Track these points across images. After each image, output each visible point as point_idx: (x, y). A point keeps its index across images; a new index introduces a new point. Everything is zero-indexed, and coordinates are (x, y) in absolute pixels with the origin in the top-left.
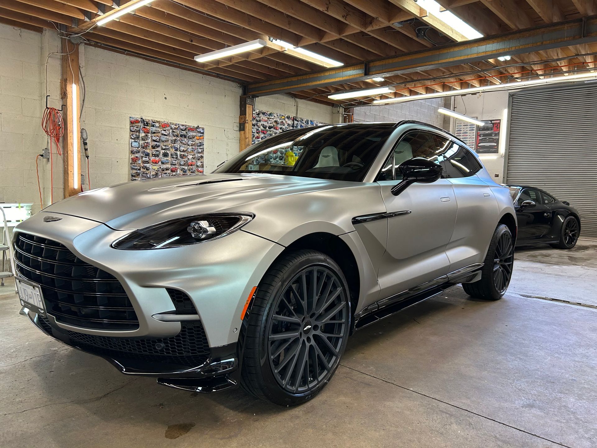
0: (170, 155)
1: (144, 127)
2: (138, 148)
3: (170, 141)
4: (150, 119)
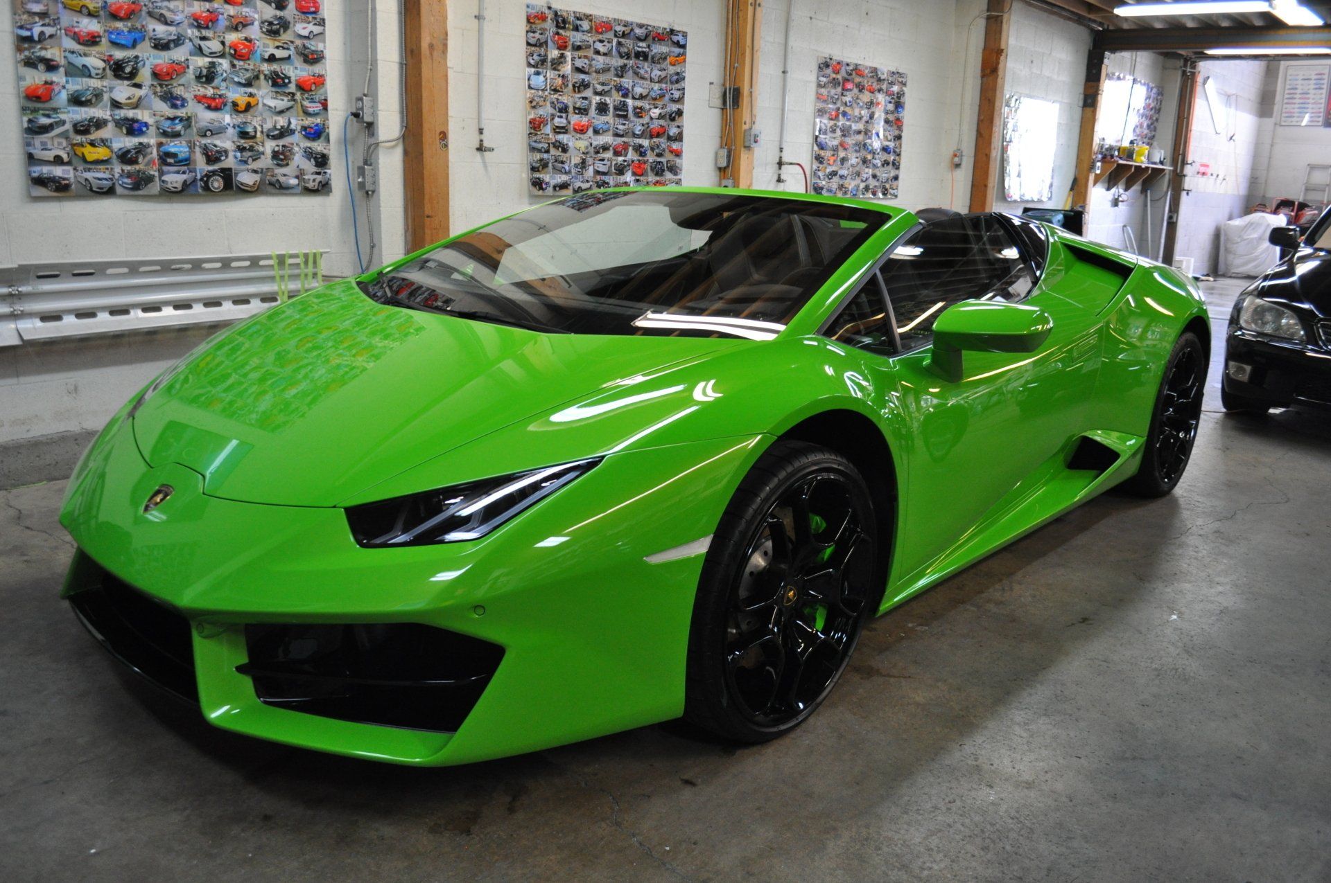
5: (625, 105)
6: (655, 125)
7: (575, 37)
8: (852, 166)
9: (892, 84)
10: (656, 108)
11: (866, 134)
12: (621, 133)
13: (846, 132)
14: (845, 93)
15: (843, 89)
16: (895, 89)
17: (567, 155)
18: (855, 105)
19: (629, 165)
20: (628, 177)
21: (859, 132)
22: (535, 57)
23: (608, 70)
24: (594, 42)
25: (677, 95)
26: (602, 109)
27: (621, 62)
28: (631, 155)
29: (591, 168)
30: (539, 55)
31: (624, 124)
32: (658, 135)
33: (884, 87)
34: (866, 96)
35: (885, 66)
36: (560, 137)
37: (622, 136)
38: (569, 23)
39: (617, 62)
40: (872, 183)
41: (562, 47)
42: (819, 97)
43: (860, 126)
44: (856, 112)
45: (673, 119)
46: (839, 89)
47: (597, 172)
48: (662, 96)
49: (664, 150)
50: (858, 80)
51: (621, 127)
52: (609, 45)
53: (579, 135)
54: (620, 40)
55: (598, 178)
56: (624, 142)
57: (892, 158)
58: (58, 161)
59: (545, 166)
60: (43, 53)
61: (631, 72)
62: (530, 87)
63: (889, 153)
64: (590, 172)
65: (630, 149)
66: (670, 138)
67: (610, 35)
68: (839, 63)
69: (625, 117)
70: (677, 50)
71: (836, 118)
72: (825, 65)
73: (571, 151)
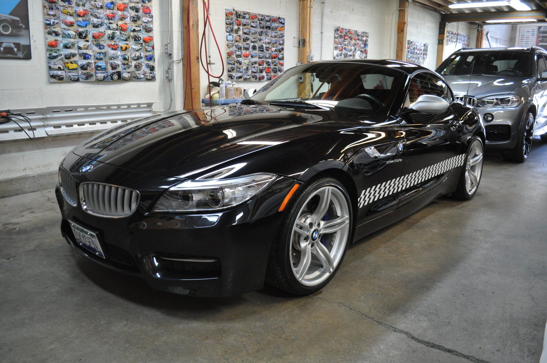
0: (258, 48)
1: (237, 20)
2: (232, 41)
3: (258, 33)
4: (242, 10)
5: (262, 46)
6: (274, 54)
7: (244, 21)
9: (363, 37)
10: (274, 47)
12: (261, 57)
14: (345, 40)
15: (344, 39)
16: (364, 39)
17: (241, 66)
19: (264, 69)
20: (264, 74)
22: (229, 29)
23: (256, 33)
24: (251, 23)
25: (281, 42)
26: (254, 48)
27: (261, 30)
28: (265, 65)
29: (250, 70)
30: (230, 28)
31: (262, 54)
32: (275, 58)
33: (360, 38)
34: (353, 42)
35: (360, 30)
36: (239, 59)
37: (262, 58)
38: (241, 16)
39: (259, 30)
41: (239, 25)
42: (335, 42)
45: (280, 52)
46: (343, 39)
47: (253, 72)
48: (276, 43)
49: (277, 63)
50: (350, 35)
51: (261, 55)
52: (256, 24)
53: (245, 58)
54: (260, 22)
55: (253, 74)
56: (262, 60)
58: (60, 69)
59: (233, 70)
60: (54, 30)
61: (264, 34)
62: (227, 40)
64: (250, 72)
65: (265, 63)
66: (279, 59)
67: (256, 20)
68: (342, 29)
69: (263, 51)
70: (281, 25)
71: (341, 50)
72: (337, 30)
73: (243, 64)
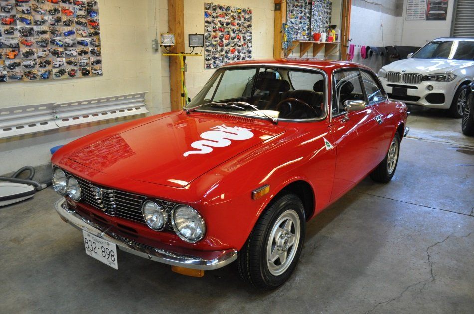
8: (39, 57)
11: (53, 32)
13: (28, 33)
18: (34, 13)
21: (44, 33)
40: (68, 68)
43: (45, 28)
44: (39, 18)
57: (90, 49)
63: (87, 45)
